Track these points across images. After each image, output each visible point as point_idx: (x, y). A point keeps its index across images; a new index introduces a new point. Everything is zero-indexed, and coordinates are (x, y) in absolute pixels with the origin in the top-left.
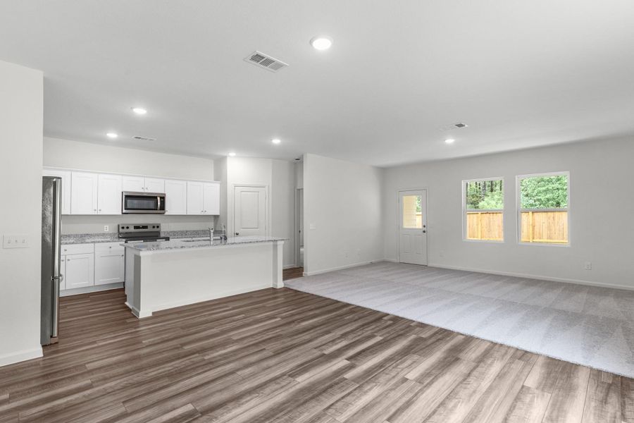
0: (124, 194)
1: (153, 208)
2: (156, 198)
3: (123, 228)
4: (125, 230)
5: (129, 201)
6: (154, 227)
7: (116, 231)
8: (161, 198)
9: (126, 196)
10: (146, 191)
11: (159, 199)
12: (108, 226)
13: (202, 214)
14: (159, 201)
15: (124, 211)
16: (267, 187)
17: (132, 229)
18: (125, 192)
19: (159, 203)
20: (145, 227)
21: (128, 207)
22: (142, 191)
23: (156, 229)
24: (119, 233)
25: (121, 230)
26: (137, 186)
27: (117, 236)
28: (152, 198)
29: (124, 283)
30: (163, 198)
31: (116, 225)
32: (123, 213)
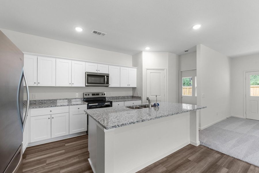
0: (86, 74)
1: (102, 82)
2: (104, 76)
3: (86, 95)
4: (87, 96)
5: (89, 78)
6: (102, 94)
7: (82, 97)
8: (107, 76)
9: (88, 75)
10: (99, 72)
11: (106, 77)
12: (78, 94)
13: (128, 86)
14: (106, 78)
15: (87, 84)
16: (165, 70)
17: (91, 96)
18: (87, 72)
19: (106, 80)
20: (98, 94)
21: (89, 82)
22: (96, 72)
23: (103, 96)
24: (84, 98)
25: (85, 97)
26: (94, 69)
27: (83, 100)
28: (102, 76)
29: (87, 132)
30: (108, 76)
31: (83, 93)
32: (86, 86)
